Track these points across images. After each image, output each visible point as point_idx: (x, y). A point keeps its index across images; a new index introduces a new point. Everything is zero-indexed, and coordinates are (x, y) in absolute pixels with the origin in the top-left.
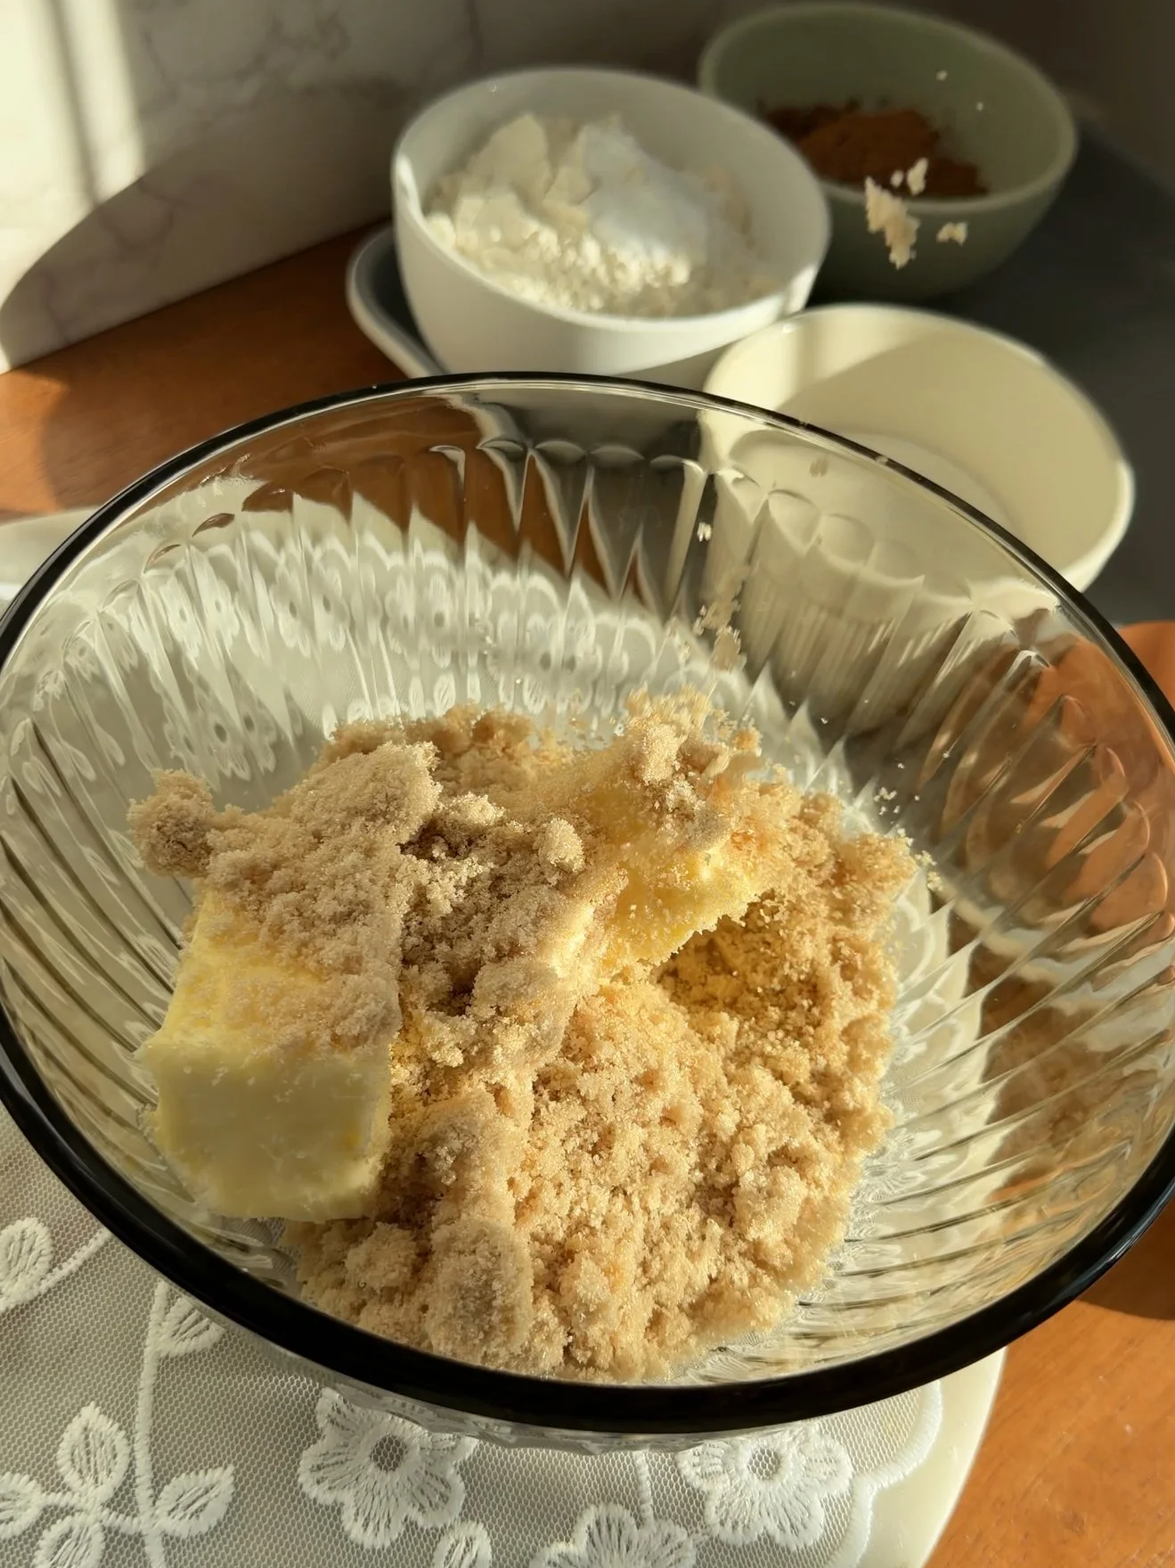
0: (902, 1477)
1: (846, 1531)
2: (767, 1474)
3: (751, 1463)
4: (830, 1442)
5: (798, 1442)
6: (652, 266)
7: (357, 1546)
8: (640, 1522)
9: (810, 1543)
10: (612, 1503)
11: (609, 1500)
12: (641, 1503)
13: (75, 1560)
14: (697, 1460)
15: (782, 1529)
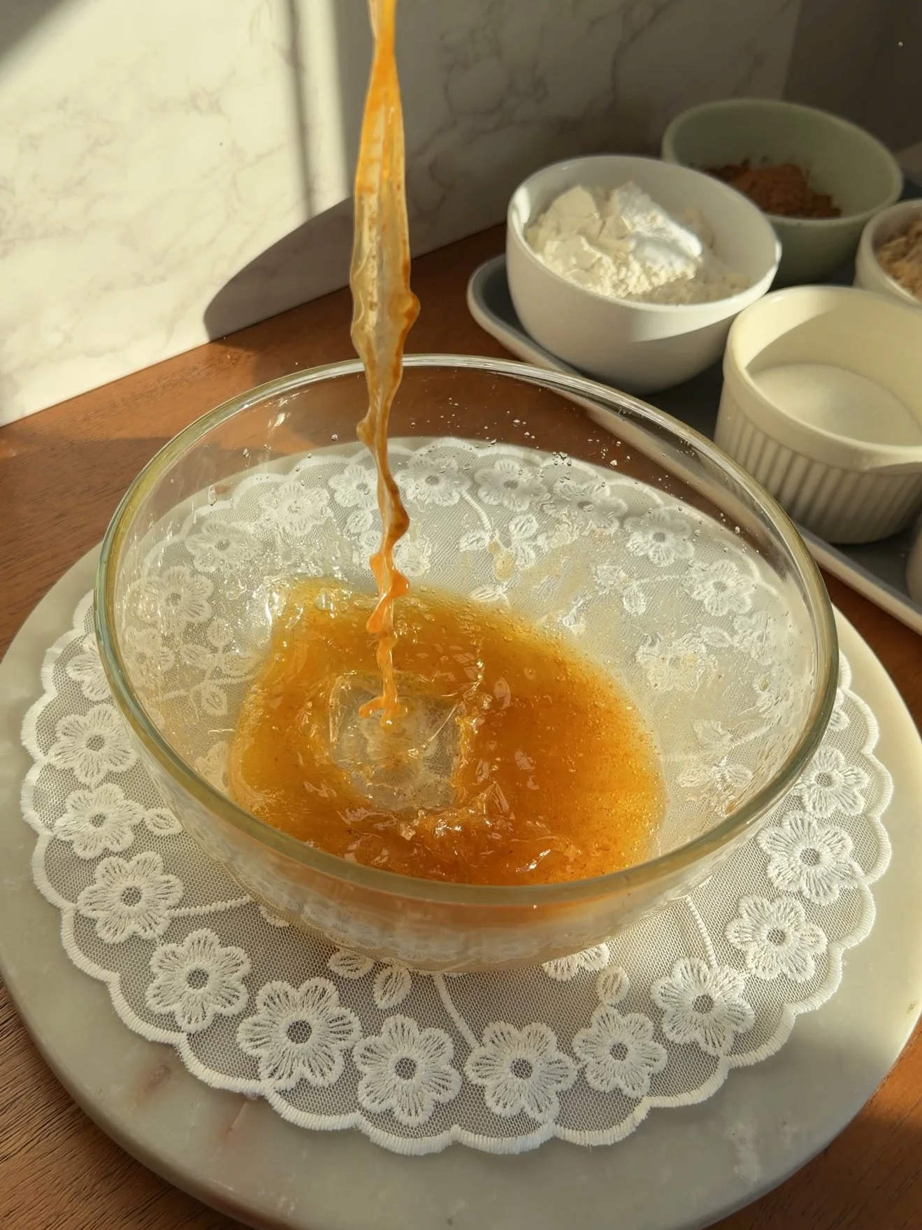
0: (857, 943)
1: (828, 972)
2: (779, 942)
3: (768, 937)
4: (813, 926)
5: (793, 926)
6: (674, 272)
7: (553, 980)
8: (710, 967)
9: (808, 978)
10: (691, 957)
11: (690, 956)
12: (709, 956)
13: (396, 989)
14: (737, 935)
15: (792, 971)
